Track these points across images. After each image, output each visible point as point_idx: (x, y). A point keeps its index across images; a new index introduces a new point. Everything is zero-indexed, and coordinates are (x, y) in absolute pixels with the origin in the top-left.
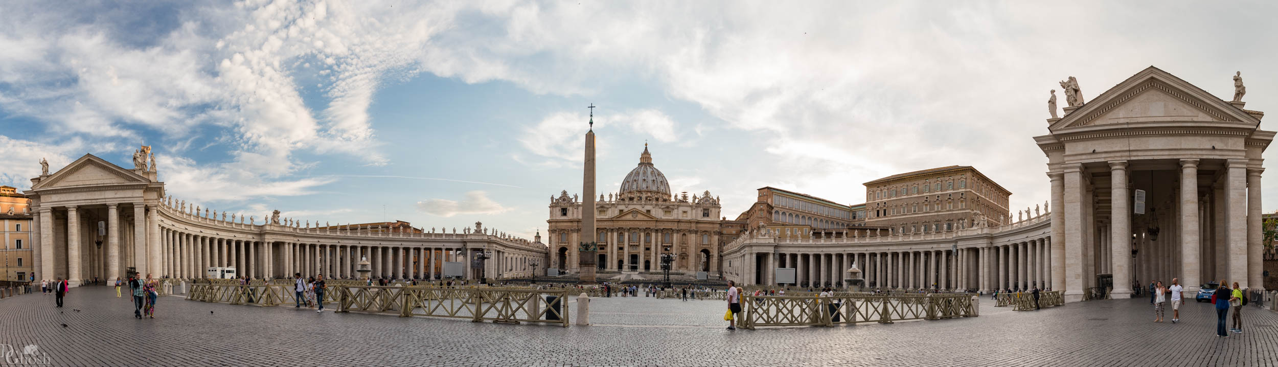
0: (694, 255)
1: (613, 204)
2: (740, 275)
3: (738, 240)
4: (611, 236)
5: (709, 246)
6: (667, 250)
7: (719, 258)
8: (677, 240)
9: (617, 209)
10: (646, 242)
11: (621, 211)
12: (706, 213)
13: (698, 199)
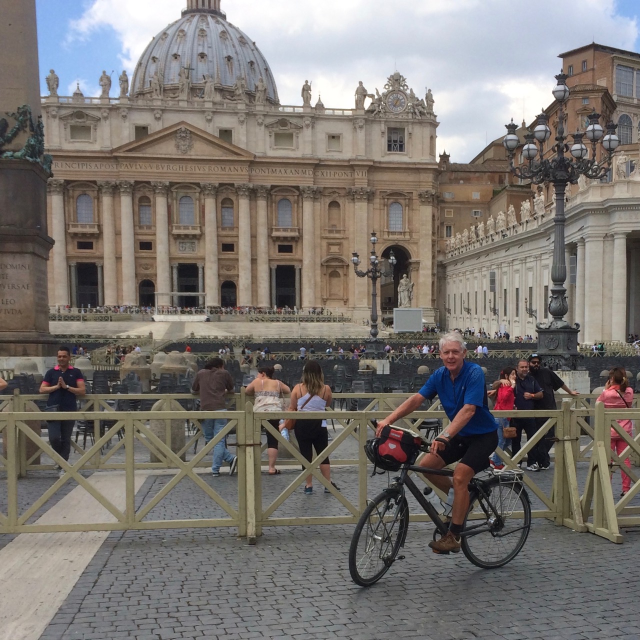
1: (114, 109)
4: (113, 205)
5: (407, 237)
6: (282, 249)
7: (435, 272)
8: (314, 219)
9: (127, 124)
10: (221, 225)
11: (141, 131)
12: (394, 141)
13: (372, 96)
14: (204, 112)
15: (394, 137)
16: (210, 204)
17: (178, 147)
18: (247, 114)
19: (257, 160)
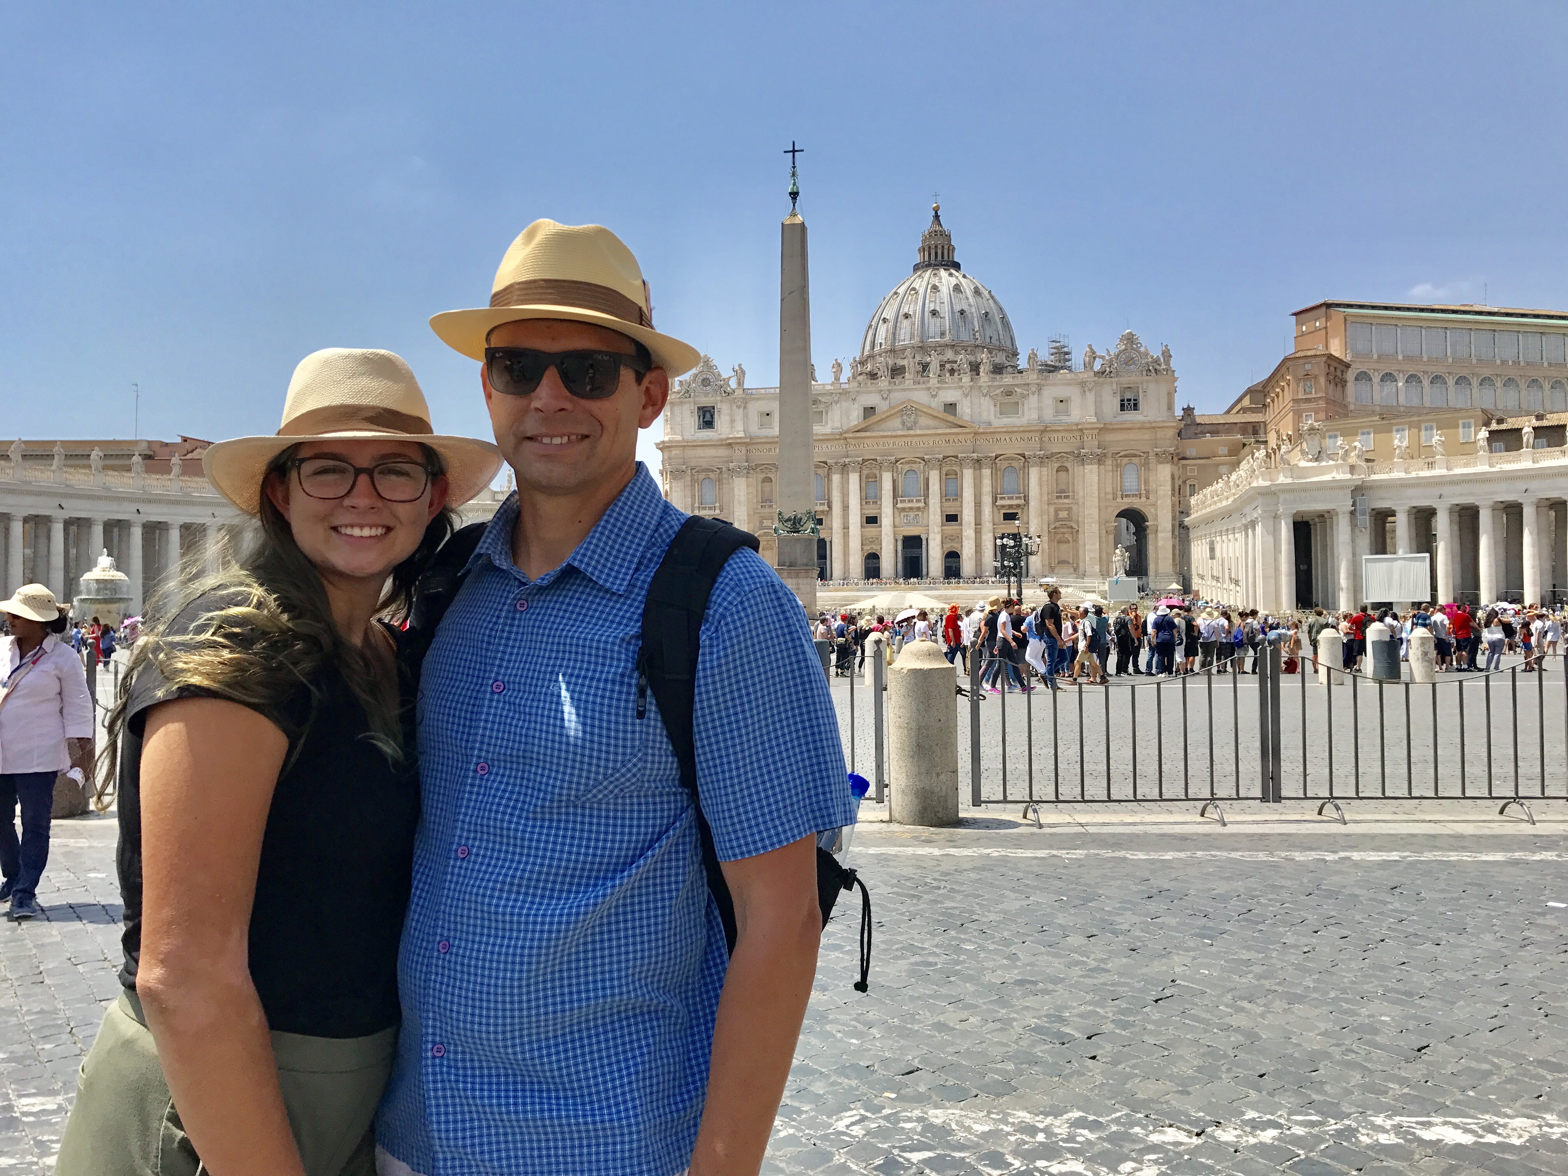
0: (1095, 527)
1: (845, 393)
2: (1243, 583)
3: (1234, 477)
4: (842, 483)
5: (1143, 499)
6: (1010, 517)
7: (1177, 533)
8: (1041, 486)
9: (856, 406)
10: (945, 496)
11: (870, 411)
12: (1129, 400)
13: (1103, 357)
14: (929, 389)
15: (1128, 395)
16: (934, 477)
17: (903, 423)
18: (971, 387)
19: (981, 430)
